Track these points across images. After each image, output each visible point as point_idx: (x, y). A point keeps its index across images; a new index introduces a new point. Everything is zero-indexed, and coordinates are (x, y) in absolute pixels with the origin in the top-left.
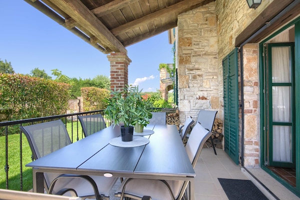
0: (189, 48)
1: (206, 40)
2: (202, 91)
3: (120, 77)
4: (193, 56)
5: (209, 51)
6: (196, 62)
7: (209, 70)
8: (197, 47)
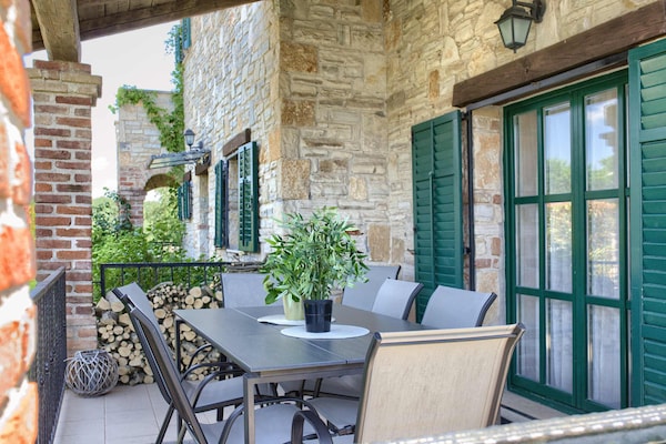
0: (310, 76)
1: (356, 59)
2: (346, 208)
3: (73, 152)
4: (321, 103)
5: (363, 94)
6: (328, 120)
7: (365, 149)
8: (332, 76)
